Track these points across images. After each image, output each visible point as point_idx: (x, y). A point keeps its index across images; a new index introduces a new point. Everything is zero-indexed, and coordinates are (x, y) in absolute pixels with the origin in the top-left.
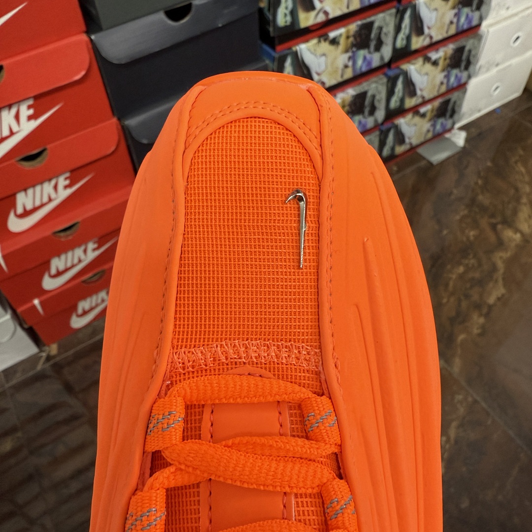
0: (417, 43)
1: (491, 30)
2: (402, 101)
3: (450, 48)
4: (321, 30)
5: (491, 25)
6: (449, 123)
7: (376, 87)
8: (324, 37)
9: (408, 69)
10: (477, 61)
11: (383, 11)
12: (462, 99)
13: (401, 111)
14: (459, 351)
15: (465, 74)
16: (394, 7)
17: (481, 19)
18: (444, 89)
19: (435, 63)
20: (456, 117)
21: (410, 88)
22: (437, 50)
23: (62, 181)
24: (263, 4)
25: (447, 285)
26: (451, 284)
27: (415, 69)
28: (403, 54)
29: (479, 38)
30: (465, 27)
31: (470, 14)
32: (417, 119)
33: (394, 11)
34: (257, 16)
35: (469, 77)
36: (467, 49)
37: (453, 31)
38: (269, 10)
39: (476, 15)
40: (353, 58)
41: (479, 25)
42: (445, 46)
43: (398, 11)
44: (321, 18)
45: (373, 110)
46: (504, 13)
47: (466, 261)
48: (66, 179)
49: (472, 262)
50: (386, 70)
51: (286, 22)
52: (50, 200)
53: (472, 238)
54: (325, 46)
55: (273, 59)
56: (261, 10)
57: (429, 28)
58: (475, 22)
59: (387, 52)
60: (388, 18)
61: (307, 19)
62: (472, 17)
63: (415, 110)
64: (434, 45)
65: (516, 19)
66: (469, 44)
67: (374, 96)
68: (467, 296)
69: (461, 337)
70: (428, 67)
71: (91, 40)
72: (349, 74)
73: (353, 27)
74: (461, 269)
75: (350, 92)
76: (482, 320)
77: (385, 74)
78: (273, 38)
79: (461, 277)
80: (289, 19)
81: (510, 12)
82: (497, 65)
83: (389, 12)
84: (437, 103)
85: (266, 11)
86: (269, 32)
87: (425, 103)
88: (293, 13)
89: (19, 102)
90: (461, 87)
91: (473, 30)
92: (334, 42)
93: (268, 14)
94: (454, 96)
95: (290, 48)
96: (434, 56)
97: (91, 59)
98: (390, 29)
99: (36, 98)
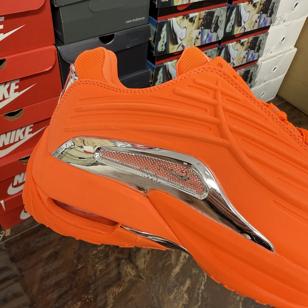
1: (263, 63)
5: (263, 61)
11: (211, 48)
15: (249, 85)
16: (217, 47)
17: (259, 57)
23: (28, 129)
24: (151, 39)
29: (258, 66)
30: (251, 60)
31: (254, 53)
33: (217, 48)
34: (147, 44)
36: (251, 72)
38: (154, 42)
39: (257, 54)
41: (258, 60)
42: (240, 69)
43: (218, 49)
44: (180, 49)
46: (269, 55)
48: (30, 128)
51: (162, 49)
52: (20, 140)
55: (153, 69)
56: (149, 42)
57: (233, 59)
58: (256, 58)
60: (213, 52)
61: (173, 49)
62: (255, 55)
65: (275, 58)
66: (252, 69)
71: (57, 49)
78: (155, 57)
80: (164, 48)
81: (272, 55)
82: (264, 82)
83: (214, 49)
85: (152, 42)
88: (166, 45)
89: (11, 81)
91: (254, 62)
93: (153, 44)
95: (162, 64)
97: (56, 60)
99: (21, 79)
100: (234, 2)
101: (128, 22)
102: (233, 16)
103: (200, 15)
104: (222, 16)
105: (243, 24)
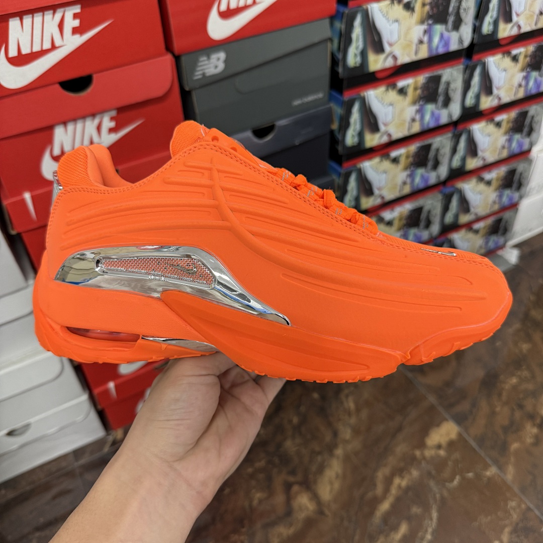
0: (472, 164)
1: (541, 155)
2: (456, 217)
3: (502, 170)
4: (383, 150)
6: (501, 240)
7: (432, 203)
8: (386, 156)
9: (462, 188)
10: (528, 183)
11: (440, 135)
12: (513, 218)
13: (455, 227)
14: (512, 459)
15: (516, 195)
16: (451, 132)
17: (531, 145)
18: (496, 207)
19: (489, 183)
20: (508, 235)
21: (465, 205)
22: (490, 171)
24: (335, 126)
25: (500, 395)
26: (504, 394)
27: (470, 188)
28: (459, 173)
29: (530, 162)
30: (516, 151)
31: (521, 139)
32: (470, 235)
33: (450, 135)
34: (329, 136)
35: (521, 197)
36: (518, 172)
37: (505, 154)
38: (339, 131)
39: (527, 140)
40: (412, 176)
41: (530, 150)
42: (497, 168)
43: (454, 136)
44: (385, 139)
45: (428, 224)
47: (519, 373)
49: (525, 373)
50: (441, 188)
51: (354, 142)
53: (525, 351)
54: (386, 164)
55: (339, 175)
56: (332, 132)
57: (482, 151)
58: (526, 147)
59: (443, 171)
60: (444, 141)
61: (372, 140)
62: (523, 142)
63: (469, 226)
64: (488, 167)
66: (521, 167)
67: (429, 212)
68: (521, 407)
69: (515, 446)
70: (482, 186)
72: (407, 190)
73: (413, 148)
74: (514, 380)
75: (407, 207)
76: (535, 430)
77: (441, 192)
78: (341, 156)
79: (515, 388)
80: (356, 139)
83: (446, 136)
84: (490, 221)
85: (336, 133)
86: (337, 151)
87: (478, 219)
88: (361, 135)
90: (513, 206)
91: (523, 154)
92: (395, 161)
93: (338, 135)
94: (507, 215)
95: (355, 165)
96: (488, 176)
98: (447, 150)
100: (475, 58)
101: (297, 103)
102: (476, 80)
103: (416, 83)
104: (455, 80)
105: (495, 91)
